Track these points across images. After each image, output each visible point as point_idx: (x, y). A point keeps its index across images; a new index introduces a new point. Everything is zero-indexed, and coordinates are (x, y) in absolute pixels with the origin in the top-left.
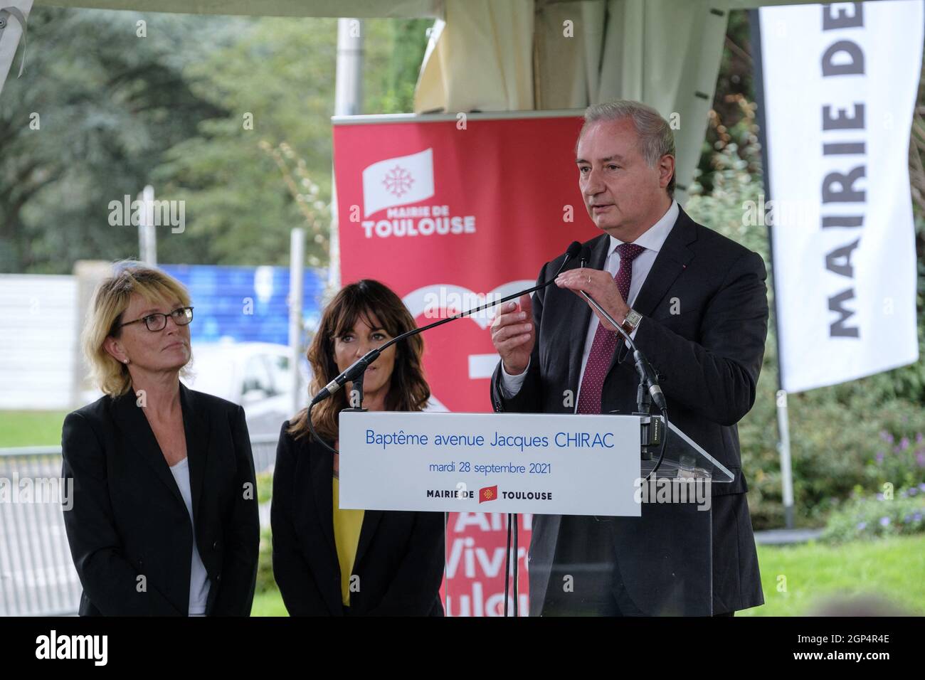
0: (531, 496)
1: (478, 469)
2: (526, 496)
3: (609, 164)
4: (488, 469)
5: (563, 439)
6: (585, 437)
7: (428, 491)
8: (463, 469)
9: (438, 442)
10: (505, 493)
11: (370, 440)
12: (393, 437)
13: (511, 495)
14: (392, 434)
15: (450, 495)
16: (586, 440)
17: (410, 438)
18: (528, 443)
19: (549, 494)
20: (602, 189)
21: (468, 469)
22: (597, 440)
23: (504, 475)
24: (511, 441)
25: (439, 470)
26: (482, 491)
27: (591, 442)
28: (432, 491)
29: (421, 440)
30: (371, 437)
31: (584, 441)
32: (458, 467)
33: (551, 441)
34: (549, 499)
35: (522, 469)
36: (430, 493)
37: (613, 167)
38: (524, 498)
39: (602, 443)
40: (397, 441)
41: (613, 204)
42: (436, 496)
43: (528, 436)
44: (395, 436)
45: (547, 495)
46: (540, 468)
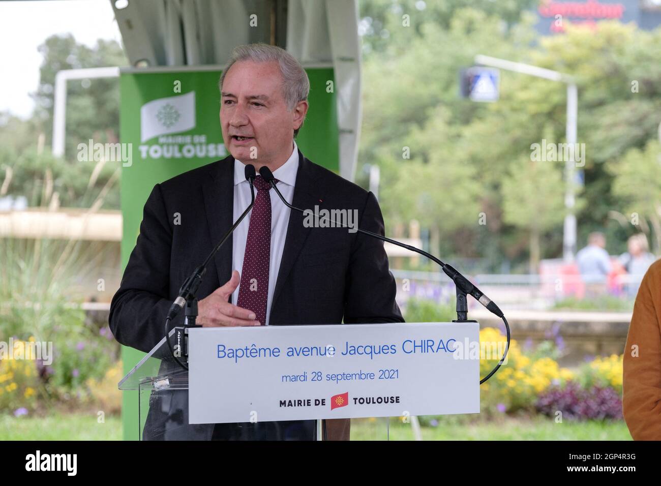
0: (380, 400)
1: (330, 378)
2: (375, 401)
3: (253, 101)
4: (340, 377)
5: (409, 347)
6: (430, 343)
7: (281, 401)
8: (316, 378)
9: (290, 354)
10: (355, 399)
11: (222, 354)
12: (245, 351)
13: (361, 401)
14: (243, 348)
15: (302, 404)
16: (431, 346)
17: (262, 351)
18: (377, 351)
19: (397, 397)
20: (246, 122)
21: (319, 378)
22: (441, 346)
23: (355, 382)
24: (361, 350)
25: (291, 380)
26: (334, 399)
27: (435, 348)
28: (285, 401)
29: (273, 352)
30: (222, 351)
31: (429, 348)
32: (310, 376)
33: (399, 348)
34: (397, 402)
35: (371, 376)
36: (282, 403)
37: (257, 104)
38: (374, 403)
39: (446, 348)
40: (249, 355)
41: (251, 138)
42: (288, 406)
43: (377, 345)
44: (247, 349)
45: (395, 399)
46: (389, 374)
